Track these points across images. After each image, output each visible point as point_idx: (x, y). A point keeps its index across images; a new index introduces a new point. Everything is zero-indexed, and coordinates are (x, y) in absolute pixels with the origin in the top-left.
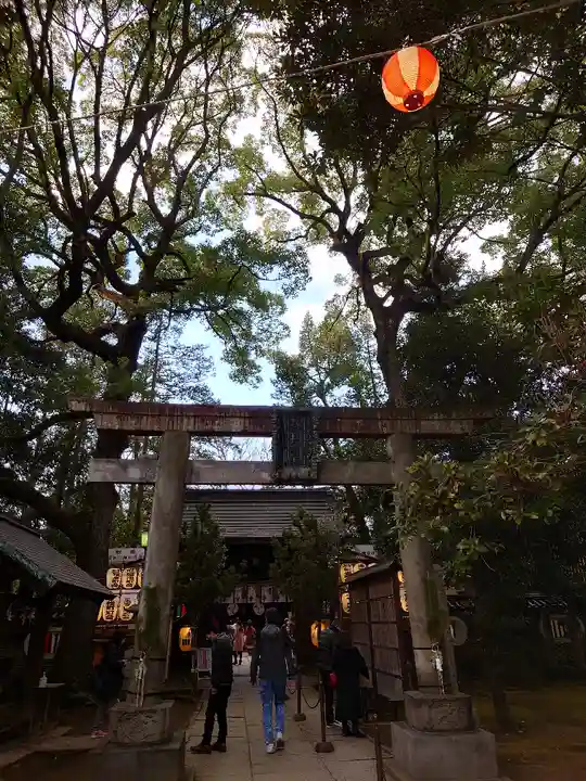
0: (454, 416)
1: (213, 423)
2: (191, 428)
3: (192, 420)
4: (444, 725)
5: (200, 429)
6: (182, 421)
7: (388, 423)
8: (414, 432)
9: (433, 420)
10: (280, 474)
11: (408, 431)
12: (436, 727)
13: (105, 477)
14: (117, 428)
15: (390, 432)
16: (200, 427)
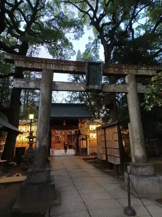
0: (150, 68)
1: (62, 67)
2: (54, 68)
3: (54, 65)
4: (147, 174)
5: (57, 69)
6: (50, 65)
7: (127, 70)
8: (136, 74)
9: (143, 70)
10: (88, 87)
11: (134, 73)
12: (144, 174)
13: (20, 86)
14: (24, 66)
15: (128, 73)
16: (57, 68)
